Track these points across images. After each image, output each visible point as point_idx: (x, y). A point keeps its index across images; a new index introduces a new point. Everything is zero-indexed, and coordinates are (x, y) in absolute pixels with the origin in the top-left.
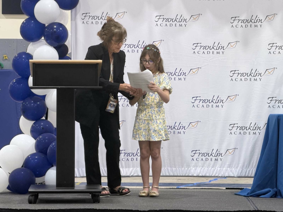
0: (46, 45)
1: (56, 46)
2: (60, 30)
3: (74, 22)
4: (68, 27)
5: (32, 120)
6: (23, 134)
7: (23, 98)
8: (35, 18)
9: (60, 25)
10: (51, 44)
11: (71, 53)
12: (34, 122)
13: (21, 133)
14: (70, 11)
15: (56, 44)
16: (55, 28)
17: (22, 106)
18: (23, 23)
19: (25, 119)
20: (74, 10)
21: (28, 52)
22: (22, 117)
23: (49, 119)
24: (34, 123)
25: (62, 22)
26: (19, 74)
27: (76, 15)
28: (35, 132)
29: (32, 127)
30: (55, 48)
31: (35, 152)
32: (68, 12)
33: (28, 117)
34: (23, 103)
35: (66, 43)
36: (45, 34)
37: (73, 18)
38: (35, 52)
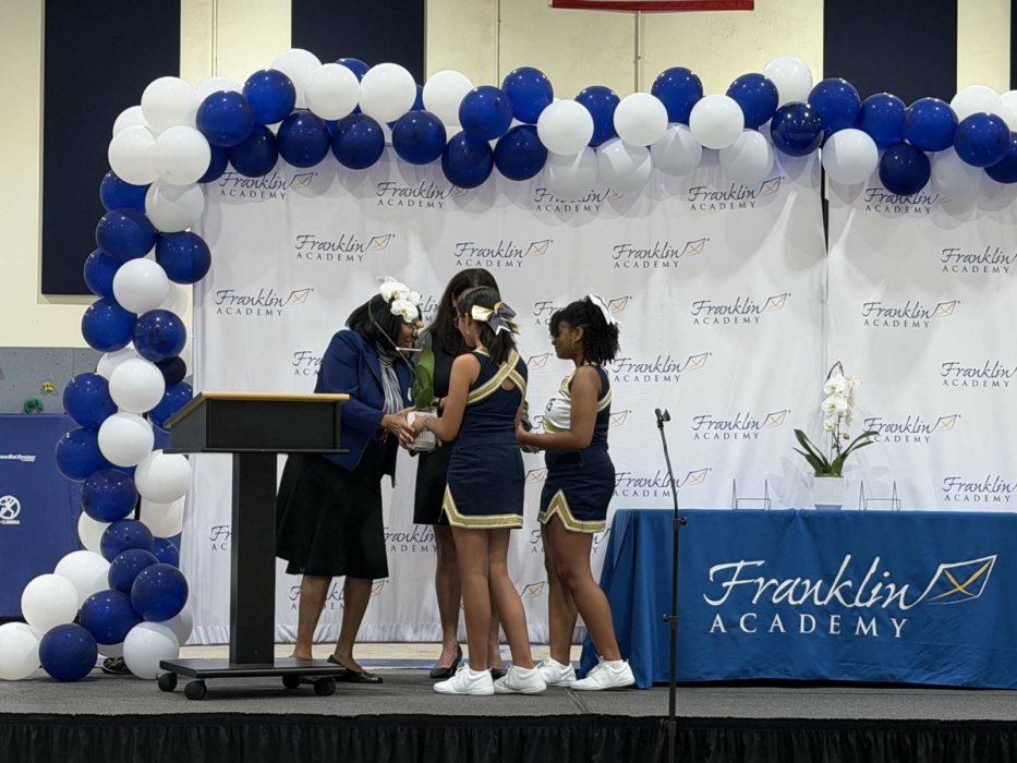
0: (137, 357)
1: (159, 360)
2: (169, 326)
3: (199, 309)
4: (187, 319)
5: (107, 521)
6: (85, 549)
7: (86, 474)
8: (115, 301)
9: (170, 316)
10: (148, 357)
11: (192, 376)
12: (108, 524)
13: (80, 547)
14: (191, 286)
15: (161, 357)
16: (158, 323)
17: (84, 490)
18: (89, 311)
19: (89, 518)
20: (199, 283)
21: (99, 373)
22: (84, 514)
23: (142, 520)
24: (109, 528)
25: (173, 310)
26: (79, 422)
27: (203, 296)
28: (110, 547)
29: (105, 535)
30: (157, 364)
31: (108, 588)
32: (188, 288)
33: (94, 515)
34: (85, 484)
35: (181, 355)
36: (137, 335)
37: (199, 301)
38: (114, 374)
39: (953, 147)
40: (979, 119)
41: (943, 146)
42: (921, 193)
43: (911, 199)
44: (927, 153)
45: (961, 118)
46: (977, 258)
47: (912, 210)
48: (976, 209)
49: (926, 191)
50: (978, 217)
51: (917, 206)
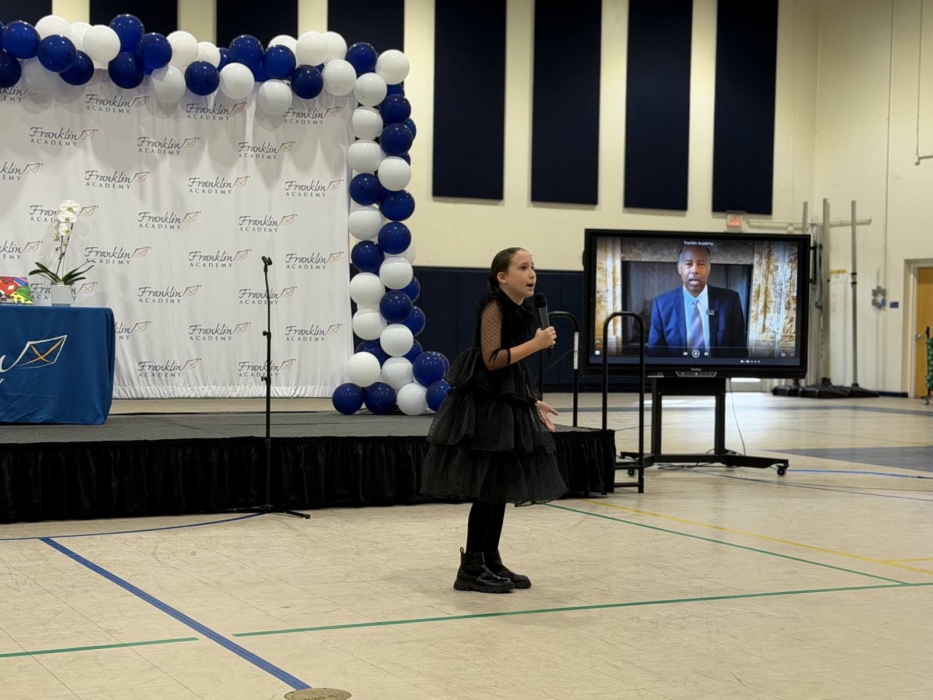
39: (36, 57)
40: (55, 39)
41: (29, 55)
42: (15, 87)
43: (8, 91)
44: (19, 60)
45: (42, 37)
46: (54, 135)
47: (8, 99)
48: (54, 102)
49: (18, 86)
50: (56, 106)
51: (13, 96)
